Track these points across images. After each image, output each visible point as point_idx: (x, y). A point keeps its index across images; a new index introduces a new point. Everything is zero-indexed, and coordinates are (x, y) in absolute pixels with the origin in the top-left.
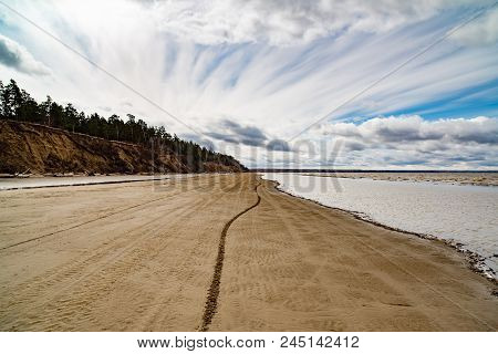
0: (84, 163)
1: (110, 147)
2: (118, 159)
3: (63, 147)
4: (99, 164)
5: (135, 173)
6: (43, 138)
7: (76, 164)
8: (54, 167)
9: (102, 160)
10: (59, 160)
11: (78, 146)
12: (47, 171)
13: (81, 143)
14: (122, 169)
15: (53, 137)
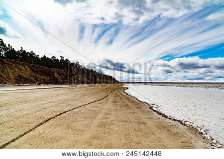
0: (36, 79)
1: (50, 71)
2: (54, 77)
3: (26, 71)
4: (44, 79)
5: (62, 84)
6: (15, 67)
7: (32, 80)
8: (20, 81)
9: (46, 78)
10: (23, 78)
11: (33, 71)
12: (16, 83)
13: (35, 69)
14: (56, 82)
15: (21, 66)
